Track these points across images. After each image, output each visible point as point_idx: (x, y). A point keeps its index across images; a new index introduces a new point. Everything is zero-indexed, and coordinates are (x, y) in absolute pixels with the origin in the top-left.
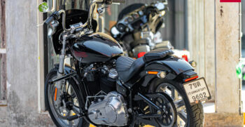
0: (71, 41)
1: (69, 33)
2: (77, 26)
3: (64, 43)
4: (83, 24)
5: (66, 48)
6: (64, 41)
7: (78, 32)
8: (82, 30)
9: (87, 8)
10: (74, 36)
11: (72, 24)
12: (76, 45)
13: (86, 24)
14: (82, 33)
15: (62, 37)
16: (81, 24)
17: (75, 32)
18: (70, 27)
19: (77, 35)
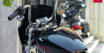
0: (36, 34)
1: (35, 27)
2: (42, 20)
3: (30, 35)
4: (48, 18)
5: (31, 39)
6: (30, 33)
7: (44, 25)
8: (47, 24)
9: (52, 4)
10: (40, 29)
11: (37, 18)
12: (40, 39)
13: (51, 18)
14: (47, 26)
15: (28, 30)
16: (46, 18)
17: (40, 26)
18: (35, 21)
19: (42, 28)
